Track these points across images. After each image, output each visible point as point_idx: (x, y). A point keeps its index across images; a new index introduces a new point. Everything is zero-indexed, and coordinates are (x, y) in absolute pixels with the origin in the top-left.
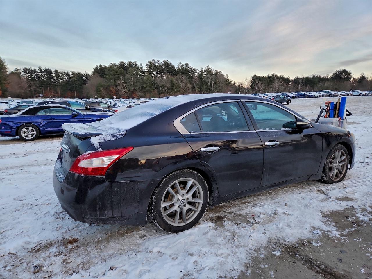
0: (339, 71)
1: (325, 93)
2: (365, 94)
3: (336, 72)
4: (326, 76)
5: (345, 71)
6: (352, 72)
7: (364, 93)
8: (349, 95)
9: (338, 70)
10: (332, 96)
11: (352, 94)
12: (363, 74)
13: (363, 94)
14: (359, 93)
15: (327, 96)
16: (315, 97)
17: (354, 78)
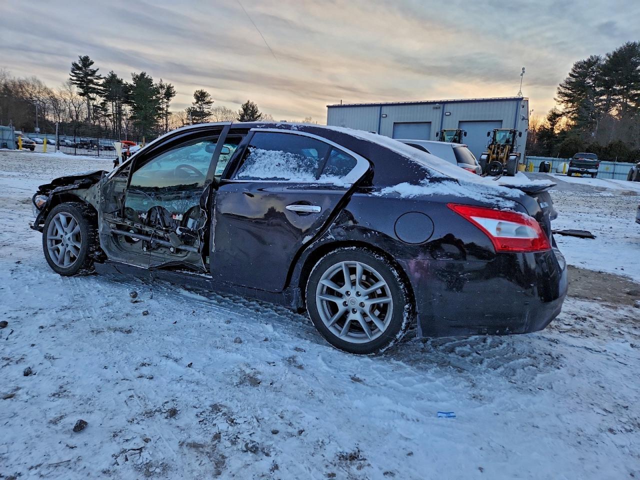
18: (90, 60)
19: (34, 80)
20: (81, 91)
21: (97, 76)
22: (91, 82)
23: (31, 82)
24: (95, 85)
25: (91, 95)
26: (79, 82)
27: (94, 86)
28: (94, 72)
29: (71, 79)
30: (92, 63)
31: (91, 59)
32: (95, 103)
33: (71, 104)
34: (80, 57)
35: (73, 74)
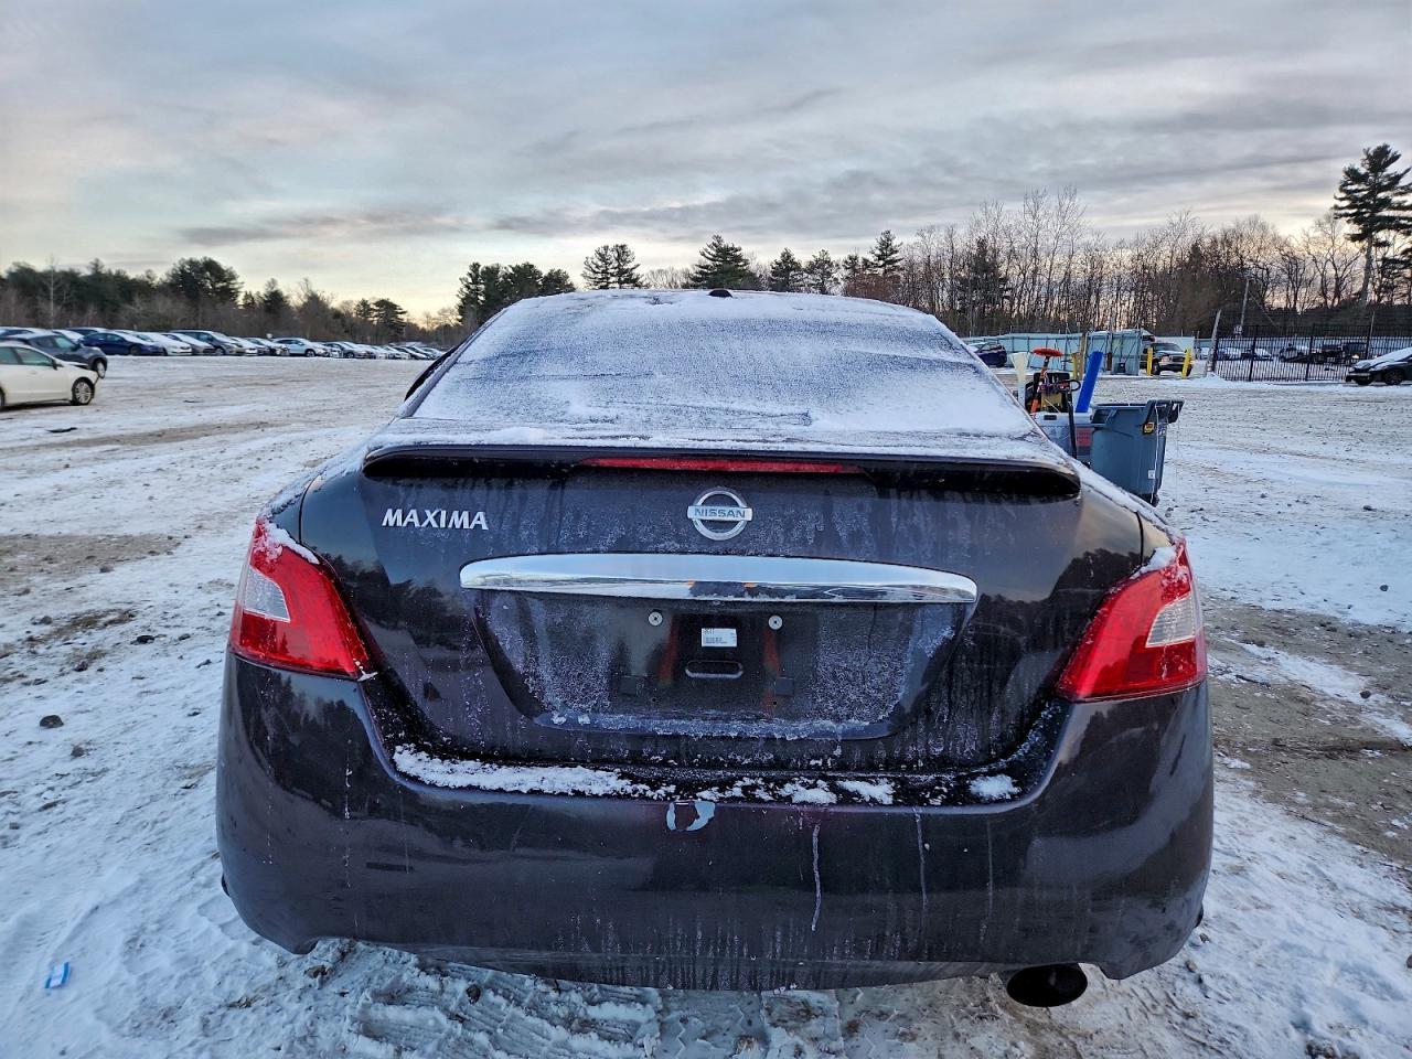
0: (192, 263)
1: (198, 339)
2: (323, 352)
3: (183, 266)
4: (144, 273)
5: (211, 266)
6: (237, 270)
7: (319, 347)
8: (278, 352)
9: (187, 258)
10: (224, 354)
11: (284, 350)
12: (274, 282)
13: (317, 351)
14: (305, 348)
15: (207, 352)
16: (166, 355)
17: (248, 296)
18: (1392, 152)
19: (1253, 222)
20: (1356, 229)
21: (1402, 188)
22: (1386, 203)
23: (1246, 230)
24: (1394, 209)
25: (1382, 236)
26: (1354, 211)
27: (1391, 213)
28: (1398, 178)
29: (1336, 207)
30: (1395, 158)
31: (1394, 148)
32: (1390, 254)
33: (1330, 265)
34: (1367, 152)
35: (1343, 195)
